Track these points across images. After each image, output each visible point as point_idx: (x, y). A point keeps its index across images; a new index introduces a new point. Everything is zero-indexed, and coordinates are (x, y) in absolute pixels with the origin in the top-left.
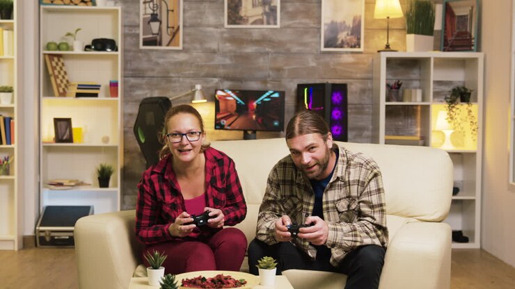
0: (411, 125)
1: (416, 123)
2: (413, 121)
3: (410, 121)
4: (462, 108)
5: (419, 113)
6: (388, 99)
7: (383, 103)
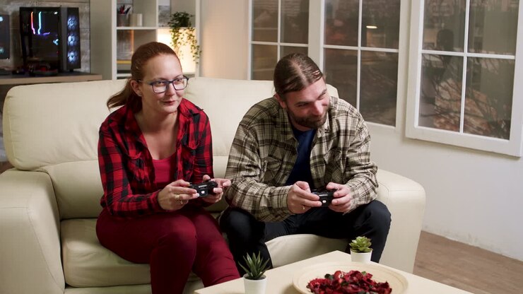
0: (125, 49)
1: (130, 47)
2: (128, 44)
3: (124, 44)
4: (184, 32)
5: (133, 36)
6: (118, 25)
7: (114, 29)
